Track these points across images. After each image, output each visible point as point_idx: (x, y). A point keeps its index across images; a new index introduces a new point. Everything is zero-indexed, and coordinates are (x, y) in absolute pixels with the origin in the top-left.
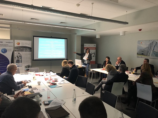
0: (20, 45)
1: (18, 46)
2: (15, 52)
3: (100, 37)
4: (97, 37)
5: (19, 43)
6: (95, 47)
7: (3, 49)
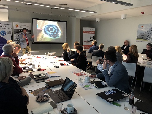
0: (19, 28)
1: (17, 28)
2: (14, 35)
3: (100, 21)
4: (97, 21)
5: (18, 25)
6: (94, 31)
7: (2, 31)
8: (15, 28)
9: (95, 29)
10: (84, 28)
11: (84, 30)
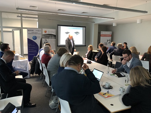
0: (47, 33)
1: (45, 33)
2: (43, 39)
3: (117, 25)
4: (114, 25)
5: (46, 31)
6: (111, 34)
7: (34, 36)
8: (44, 33)
9: (111, 32)
10: (101, 32)
11: (101, 34)
